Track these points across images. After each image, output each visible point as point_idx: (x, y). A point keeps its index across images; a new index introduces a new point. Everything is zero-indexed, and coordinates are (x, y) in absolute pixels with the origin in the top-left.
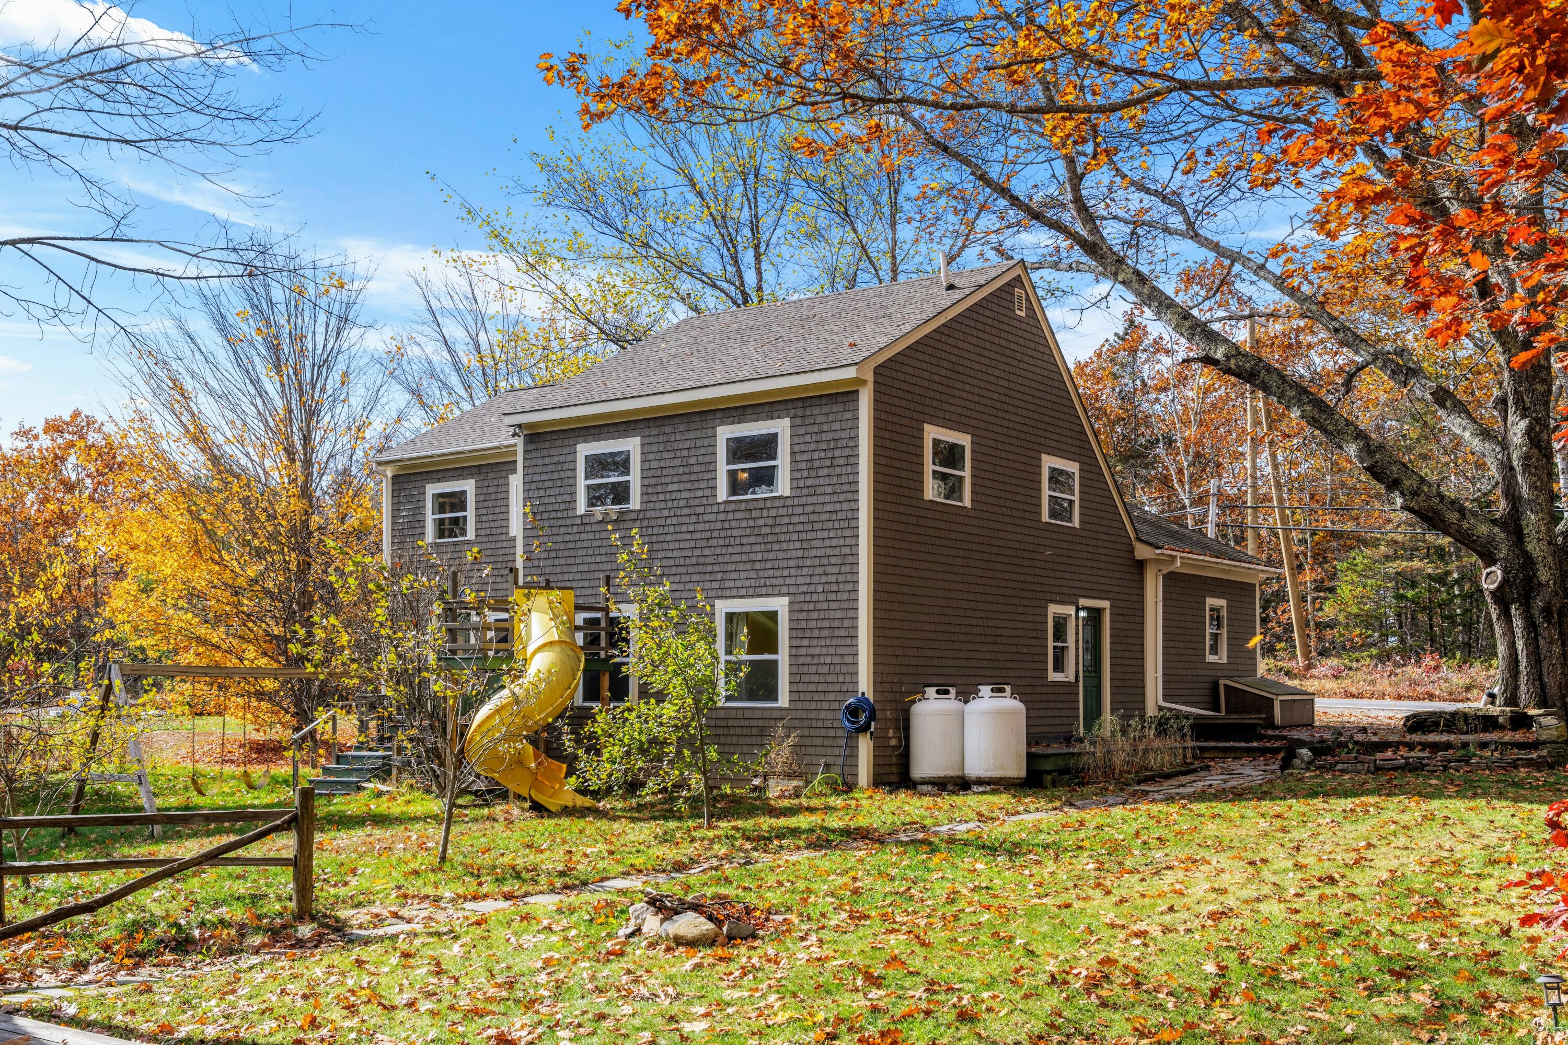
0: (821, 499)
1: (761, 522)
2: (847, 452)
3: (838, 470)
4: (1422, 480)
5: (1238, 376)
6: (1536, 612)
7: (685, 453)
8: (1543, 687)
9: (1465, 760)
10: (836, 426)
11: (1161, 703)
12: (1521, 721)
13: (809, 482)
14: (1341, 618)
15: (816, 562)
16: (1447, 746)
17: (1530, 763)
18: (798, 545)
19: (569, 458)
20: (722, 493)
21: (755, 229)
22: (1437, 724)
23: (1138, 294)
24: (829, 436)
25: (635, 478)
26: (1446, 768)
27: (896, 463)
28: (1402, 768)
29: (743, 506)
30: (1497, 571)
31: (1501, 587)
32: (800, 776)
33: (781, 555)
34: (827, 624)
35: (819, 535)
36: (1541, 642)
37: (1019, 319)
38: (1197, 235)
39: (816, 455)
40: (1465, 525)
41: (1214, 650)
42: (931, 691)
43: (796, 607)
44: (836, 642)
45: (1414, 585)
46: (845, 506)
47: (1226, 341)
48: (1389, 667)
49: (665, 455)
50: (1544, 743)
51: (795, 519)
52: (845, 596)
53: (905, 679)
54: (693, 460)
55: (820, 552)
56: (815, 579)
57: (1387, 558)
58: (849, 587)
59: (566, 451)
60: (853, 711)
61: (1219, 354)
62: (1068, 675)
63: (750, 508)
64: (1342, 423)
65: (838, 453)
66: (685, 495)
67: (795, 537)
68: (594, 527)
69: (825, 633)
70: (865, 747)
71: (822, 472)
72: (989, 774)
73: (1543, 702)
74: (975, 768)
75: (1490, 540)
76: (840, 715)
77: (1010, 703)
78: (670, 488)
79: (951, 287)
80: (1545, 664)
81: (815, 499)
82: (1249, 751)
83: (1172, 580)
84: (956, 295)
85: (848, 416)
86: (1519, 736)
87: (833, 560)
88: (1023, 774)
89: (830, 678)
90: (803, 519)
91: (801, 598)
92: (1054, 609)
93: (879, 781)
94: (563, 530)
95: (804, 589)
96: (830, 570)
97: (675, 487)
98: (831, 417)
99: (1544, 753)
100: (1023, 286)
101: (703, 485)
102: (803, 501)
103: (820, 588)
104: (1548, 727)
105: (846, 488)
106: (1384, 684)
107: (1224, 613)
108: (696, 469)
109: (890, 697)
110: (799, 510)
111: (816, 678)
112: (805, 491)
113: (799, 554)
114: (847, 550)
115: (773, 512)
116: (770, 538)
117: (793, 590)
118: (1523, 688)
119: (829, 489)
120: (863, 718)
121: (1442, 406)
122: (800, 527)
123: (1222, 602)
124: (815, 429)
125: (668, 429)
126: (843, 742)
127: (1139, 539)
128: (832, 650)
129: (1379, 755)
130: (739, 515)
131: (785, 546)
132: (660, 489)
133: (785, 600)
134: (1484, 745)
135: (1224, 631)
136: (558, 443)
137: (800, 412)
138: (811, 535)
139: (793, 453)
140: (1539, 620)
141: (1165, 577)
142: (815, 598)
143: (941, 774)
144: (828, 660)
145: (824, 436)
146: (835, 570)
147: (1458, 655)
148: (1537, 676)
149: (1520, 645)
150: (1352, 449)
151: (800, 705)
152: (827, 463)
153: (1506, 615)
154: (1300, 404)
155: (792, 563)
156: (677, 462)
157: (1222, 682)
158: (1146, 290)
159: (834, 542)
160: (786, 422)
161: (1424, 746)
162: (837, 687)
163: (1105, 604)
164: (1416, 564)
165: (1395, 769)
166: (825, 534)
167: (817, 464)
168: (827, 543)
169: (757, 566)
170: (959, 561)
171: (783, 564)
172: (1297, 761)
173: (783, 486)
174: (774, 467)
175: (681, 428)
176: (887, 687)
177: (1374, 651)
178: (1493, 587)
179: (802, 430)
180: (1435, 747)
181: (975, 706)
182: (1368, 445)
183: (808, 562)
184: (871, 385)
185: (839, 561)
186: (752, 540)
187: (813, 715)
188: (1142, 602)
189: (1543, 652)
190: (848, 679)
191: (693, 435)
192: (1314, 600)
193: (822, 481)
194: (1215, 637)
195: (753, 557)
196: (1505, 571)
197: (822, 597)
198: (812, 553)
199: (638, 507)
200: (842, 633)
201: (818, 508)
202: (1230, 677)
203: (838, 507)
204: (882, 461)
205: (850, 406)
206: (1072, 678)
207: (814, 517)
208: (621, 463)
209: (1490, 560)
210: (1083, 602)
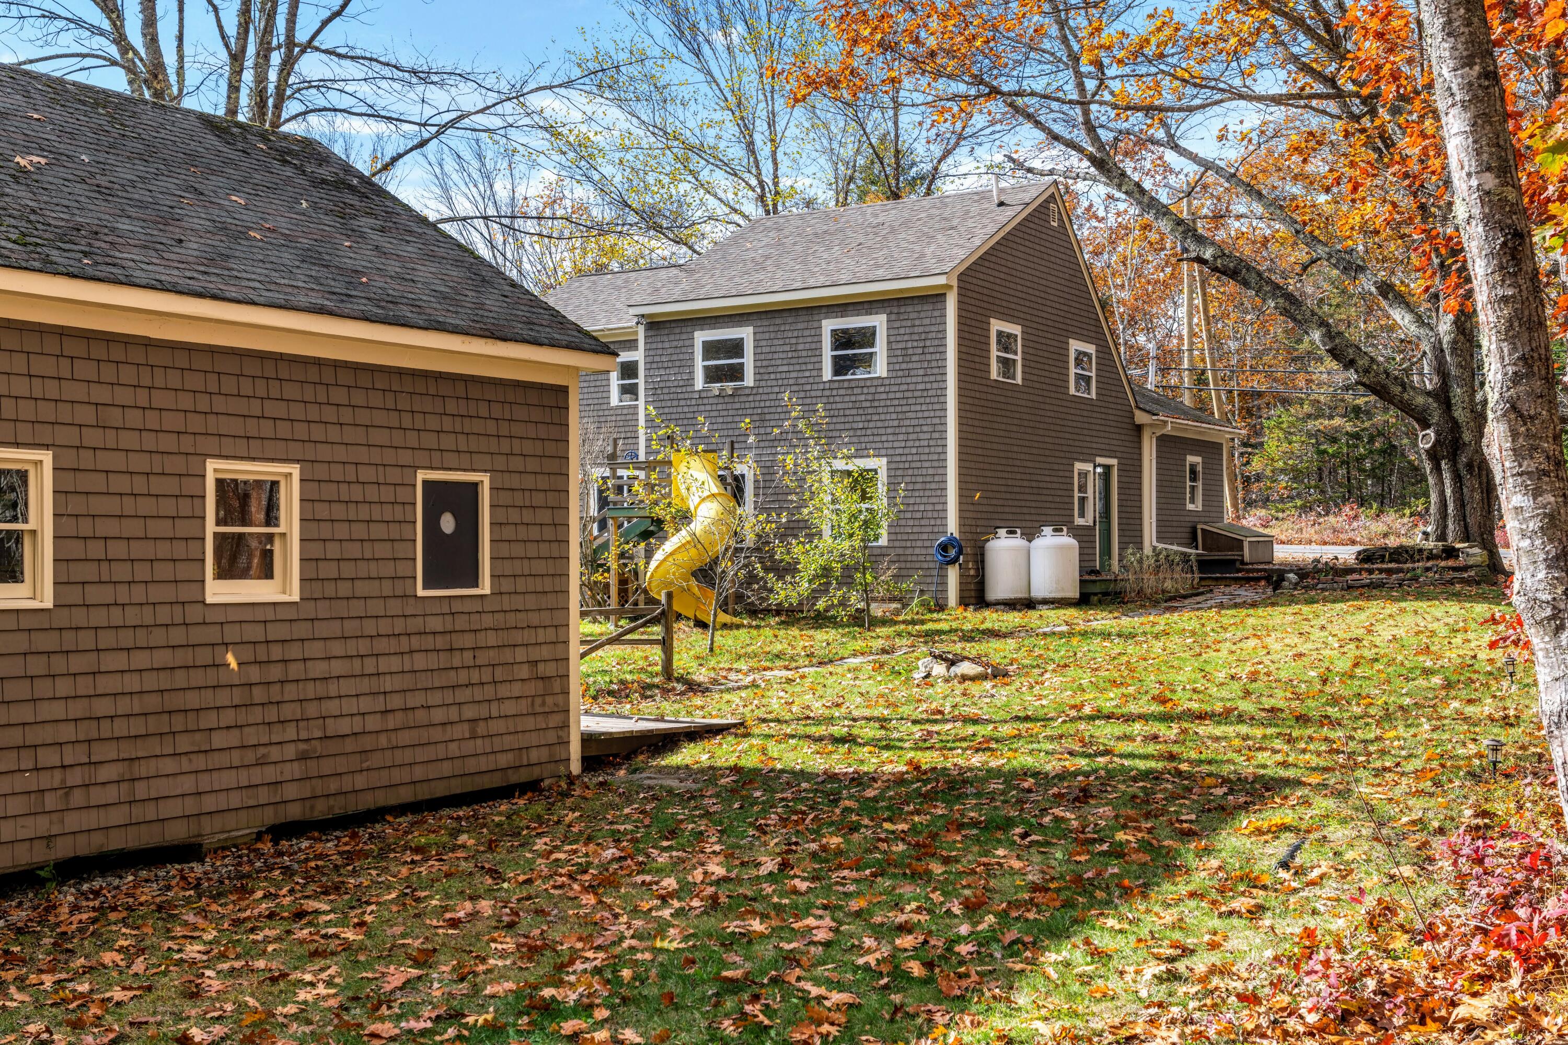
0: (914, 380)
1: (862, 398)
2: (936, 342)
3: (928, 357)
4: (1373, 360)
5: (1224, 273)
6: (1461, 466)
7: (794, 341)
8: (1466, 526)
9: (1415, 579)
10: (927, 321)
11: (1155, 543)
12: (1450, 553)
13: (904, 366)
14: (1268, 473)
15: (911, 430)
16: (1400, 571)
17: (1463, 581)
18: (894, 416)
19: (687, 343)
20: (827, 373)
21: (771, 124)
22: (1383, 557)
23: (1139, 203)
24: (921, 329)
25: (748, 361)
26: (1400, 585)
27: (972, 351)
28: (1368, 586)
29: (846, 385)
30: (1431, 432)
31: (1434, 446)
32: (900, 600)
33: (879, 424)
34: (920, 479)
35: (913, 408)
36: (1465, 490)
37: (1052, 229)
38: (1177, 146)
39: (909, 345)
40: (1406, 396)
41: (1192, 501)
42: (1002, 532)
43: (893, 466)
44: (927, 493)
45: (1334, 440)
46: (935, 385)
47: (1213, 243)
48: (1312, 517)
49: (776, 342)
50: (1471, 567)
51: (891, 396)
52: (935, 457)
53: (980, 523)
54: (800, 347)
55: (913, 422)
56: (910, 444)
57: (1309, 416)
58: (940, 450)
59: (684, 337)
60: (944, 548)
61: (1208, 254)
62: (1088, 521)
63: (852, 386)
64: (1308, 313)
65: (928, 343)
66: (794, 375)
67: (892, 409)
68: (711, 401)
69: (918, 486)
70: (953, 575)
71: (914, 358)
72: (1053, 595)
73: (1466, 538)
74: (1040, 589)
75: (1425, 409)
76: (933, 551)
77: (1067, 541)
78: (781, 369)
79: (1001, 204)
80: (1468, 508)
81: (909, 380)
82: (1236, 580)
83: (1165, 442)
84: (1009, 212)
85: (936, 313)
86: (1450, 563)
87: (925, 428)
88: (1077, 595)
89: (923, 522)
90: (898, 395)
91: (898, 459)
92: (1078, 466)
93: (964, 602)
94: (682, 403)
95: (900, 451)
96: (922, 436)
97: (785, 368)
98: (922, 315)
99: (1472, 573)
100: (1056, 202)
101: (810, 367)
102: (899, 381)
103: (914, 451)
104: (1474, 555)
105: (936, 371)
106: (1309, 532)
107: (1200, 468)
108: (804, 354)
109: (970, 536)
110: (895, 388)
111: (911, 523)
112: (900, 373)
113: (896, 423)
114: (937, 421)
115: (872, 390)
116: (870, 411)
117: (890, 452)
118: (1451, 526)
119: (921, 372)
120: (953, 553)
121: (1385, 297)
122: (896, 402)
123: (1198, 459)
124: (909, 323)
125: (778, 321)
126: (935, 572)
127: (1138, 407)
128: (925, 500)
129: (1349, 577)
130: (842, 392)
131: (883, 417)
132: (771, 369)
133: (884, 460)
134: (1428, 569)
135: (1200, 484)
136: (677, 330)
137: (895, 310)
138: (905, 409)
139: (889, 343)
140: (1463, 472)
141: (1158, 439)
142: (910, 458)
143: (1013, 596)
144: (922, 508)
145: (916, 330)
146: (927, 436)
147: (1375, 506)
148: (1462, 518)
149: (1448, 492)
150: (1316, 335)
151: (897, 544)
152: (920, 351)
153: (1437, 469)
154: (1274, 297)
155: (889, 431)
156: (787, 348)
157: (1199, 526)
158: (1146, 200)
159: (926, 414)
160: (883, 317)
161: (1381, 571)
162: (929, 529)
163: (1114, 462)
164: (1337, 421)
165: (1363, 586)
166: (918, 408)
167: (910, 352)
168: (920, 415)
169: (859, 433)
170: (1014, 428)
171: (882, 431)
172: (1286, 584)
173: (880, 368)
174: (871, 355)
175: (790, 320)
176: (967, 529)
177: (1299, 503)
178: (1428, 446)
179: (897, 324)
180: (1389, 572)
181: (1038, 542)
182: (1329, 332)
183: (904, 430)
184: (955, 289)
185: (930, 429)
186: (854, 412)
187: (909, 551)
188: (1140, 460)
189: (1467, 499)
190: (939, 522)
191: (800, 326)
192: (1242, 454)
193: (915, 365)
194: (1193, 488)
195: (855, 426)
196: (1438, 434)
197: (916, 458)
198: (907, 422)
199: (751, 384)
200: (933, 486)
201: (912, 387)
202: (1205, 523)
203: (929, 386)
204: (964, 349)
205: (939, 306)
206: (1091, 523)
207: (909, 394)
208: (736, 348)
209: (1425, 425)
210: (1099, 460)
